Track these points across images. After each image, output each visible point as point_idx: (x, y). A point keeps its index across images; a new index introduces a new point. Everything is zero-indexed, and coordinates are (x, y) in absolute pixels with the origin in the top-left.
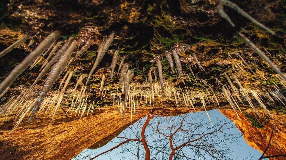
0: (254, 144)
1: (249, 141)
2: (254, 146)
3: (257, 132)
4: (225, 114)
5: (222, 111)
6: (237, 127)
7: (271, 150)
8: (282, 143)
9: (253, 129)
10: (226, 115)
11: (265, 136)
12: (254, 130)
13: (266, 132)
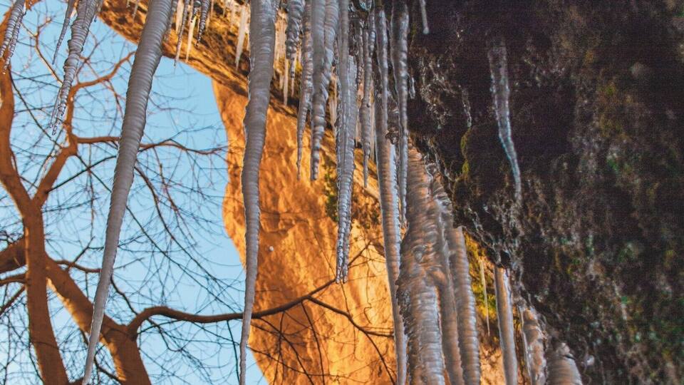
0: (241, 231)
1: (235, 218)
2: (236, 237)
3: (273, 208)
4: (224, 105)
5: (220, 92)
6: (229, 162)
7: (273, 273)
8: (313, 272)
9: (268, 193)
10: (224, 109)
11: (285, 232)
12: (269, 200)
13: (294, 222)
